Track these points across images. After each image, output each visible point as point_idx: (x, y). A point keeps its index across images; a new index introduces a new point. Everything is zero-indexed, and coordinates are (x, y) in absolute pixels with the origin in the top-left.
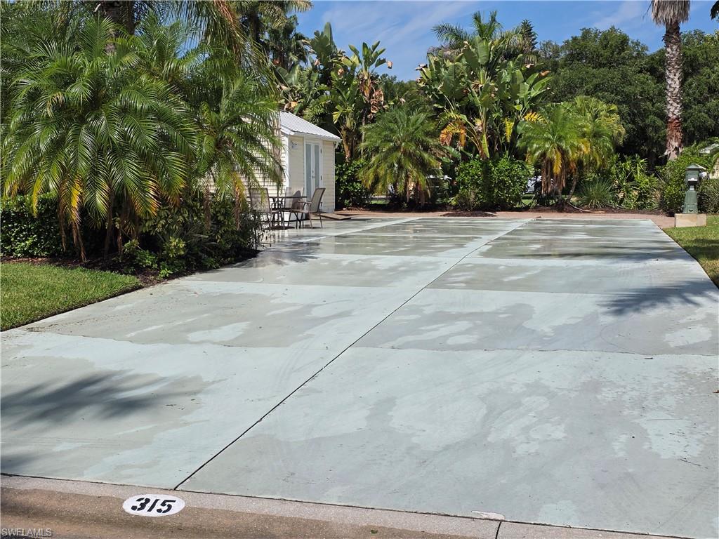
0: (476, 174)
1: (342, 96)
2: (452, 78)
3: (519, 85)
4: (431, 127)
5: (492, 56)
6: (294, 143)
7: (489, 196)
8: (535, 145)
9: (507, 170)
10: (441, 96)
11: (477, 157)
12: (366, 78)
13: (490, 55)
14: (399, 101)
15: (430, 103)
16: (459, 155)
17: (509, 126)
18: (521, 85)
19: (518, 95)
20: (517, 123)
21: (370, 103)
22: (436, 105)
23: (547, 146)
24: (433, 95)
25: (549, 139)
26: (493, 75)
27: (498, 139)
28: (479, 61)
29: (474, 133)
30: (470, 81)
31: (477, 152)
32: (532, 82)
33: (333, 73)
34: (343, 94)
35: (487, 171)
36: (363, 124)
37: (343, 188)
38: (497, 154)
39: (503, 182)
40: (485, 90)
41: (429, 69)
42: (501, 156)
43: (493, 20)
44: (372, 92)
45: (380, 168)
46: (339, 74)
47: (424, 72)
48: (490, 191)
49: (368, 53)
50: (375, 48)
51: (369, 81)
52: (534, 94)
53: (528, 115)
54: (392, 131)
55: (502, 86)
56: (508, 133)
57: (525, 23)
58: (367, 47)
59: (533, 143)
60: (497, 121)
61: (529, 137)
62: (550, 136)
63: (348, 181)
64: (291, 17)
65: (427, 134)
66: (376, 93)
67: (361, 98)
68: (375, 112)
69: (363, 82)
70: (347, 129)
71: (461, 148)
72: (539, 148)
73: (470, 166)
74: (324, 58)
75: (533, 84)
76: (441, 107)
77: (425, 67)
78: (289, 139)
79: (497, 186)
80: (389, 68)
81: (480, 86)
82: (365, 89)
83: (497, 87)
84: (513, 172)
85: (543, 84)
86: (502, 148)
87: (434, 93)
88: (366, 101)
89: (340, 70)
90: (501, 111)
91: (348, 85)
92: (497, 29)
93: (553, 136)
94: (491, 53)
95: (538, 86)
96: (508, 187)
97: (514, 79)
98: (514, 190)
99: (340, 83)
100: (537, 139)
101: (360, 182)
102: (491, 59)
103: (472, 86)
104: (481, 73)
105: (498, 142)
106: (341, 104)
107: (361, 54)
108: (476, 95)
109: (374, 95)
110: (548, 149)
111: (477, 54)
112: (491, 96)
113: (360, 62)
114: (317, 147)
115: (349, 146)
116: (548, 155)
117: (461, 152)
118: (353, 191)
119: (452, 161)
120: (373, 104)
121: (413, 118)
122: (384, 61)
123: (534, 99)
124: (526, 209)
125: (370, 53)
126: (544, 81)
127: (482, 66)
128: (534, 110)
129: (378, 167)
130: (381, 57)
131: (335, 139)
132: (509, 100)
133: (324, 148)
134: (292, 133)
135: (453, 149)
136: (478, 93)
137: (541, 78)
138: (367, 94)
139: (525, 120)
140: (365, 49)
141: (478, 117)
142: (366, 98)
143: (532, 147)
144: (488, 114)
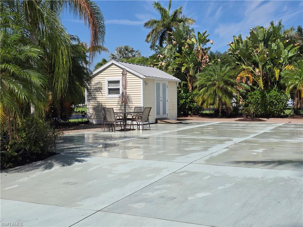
0: (258, 98)
1: (187, 59)
2: (245, 48)
3: (281, 50)
4: (232, 73)
5: (266, 36)
6: (147, 82)
7: (265, 110)
8: (290, 82)
9: (274, 96)
10: (240, 57)
11: (258, 89)
12: (199, 49)
13: (265, 35)
14: (217, 60)
15: (234, 61)
16: (249, 88)
17: (277, 72)
18: (283, 51)
19: (281, 56)
20: (281, 70)
21: (202, 62)
22: (237, 62)
23: (297, 83)
24: (235, 57)
25: (298, 79)
26: (267, 45)
27: (270, 79)
28: (259, 39)
29: (256, 77)
30: (253, 49)
31: (258, 86)
32: (289, 49)
33: (183, 48)
34: (188, 58)
35: (263, 96)
36: (198, 73)
37: (188, 105)
38: (269, 87)
39: (272, 102)
40: (262, 53)
41: (234, 44)
42: (272, 88)
43: (280, 24)
44: (202, 57)
45: (205, 95)
46: (186, 48)
47: (231, 46)
48: (265, 107)
49: (200, 36)
50: (204, 34)
51: (201, 51)
52: (290, 55)
53: (287, 66)
54: (212, 75)
55: (271, 51)
56: (277, 76)
57: (299, 27)
58: (200, 34)
59: (289, 81)
60: (270, 69)
61: (287, 78)
62: (298, 77)
63: (190, 102)
64: (191, 29)
65: (231, 77)
66: (205, 57)
67: (197, 60)
68: (204, 66)
69: (198, 52)
70: (190, 76)
71: (251, 84)
72: (292, 84)
73: (254, 94)
74: (179, 40)
75: (290, 50)
76: (239, 63)
77: (232, 43)
78: (143, 81)
79: (269, 104)
80: (212, 44)
81: (259, 51)
82: (199, 55)
83: (268, 52)
84: (278, 97)
85: (295, 50)
86: (273, 84)
87: (236, 56)
88: (199, 61)
89: (186, 46)
90: (272, 64)
91: (190, 53)
92: (282, 29)
93: (301, 77)
94: (266, 34)
95: (292, 51)
96: (276, 105)
97: (279, 48)
98: (278, 107)
99: (186, 52)
100: (291, 79)
101: (196, 102)
102: (266, 37)
103: (255, 51)
104: (260, 45)
105: (270, 81)
106: (187, 63)
107: (197, 38)
108: (257, 56)
109: (203, 58)
110: (297, 84)
111: (258, 35)
112: (264, 56)
113: (196, 41)
114: (164, 85)
115: (191, 84)
116: (298, 88)
117: (251, 87)
118: (193, 107)
119: (245, 91)
120: (203, 63)
121: (223, 69)
122: (209, 41)
123: (291, 58)
124: (286, 116)
125: (201, 36)
126: (296, 48)
127: (261, 41)
128: (290, 63)
129: (204, 95)
130: (207, 38)
131: (176, 80)
132: (277, 59)
133: (169, 85)
134: (145, 77)
135: (246, 85)
136: (258, 55)
137: (294, 47)
138: (200, 57)
139: (285, 69)
140: (199, 35)
141: (258, 67)
142: (199, 60)
143: (288, 83)
144: (263, 66)
